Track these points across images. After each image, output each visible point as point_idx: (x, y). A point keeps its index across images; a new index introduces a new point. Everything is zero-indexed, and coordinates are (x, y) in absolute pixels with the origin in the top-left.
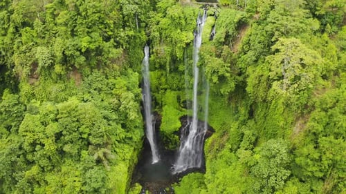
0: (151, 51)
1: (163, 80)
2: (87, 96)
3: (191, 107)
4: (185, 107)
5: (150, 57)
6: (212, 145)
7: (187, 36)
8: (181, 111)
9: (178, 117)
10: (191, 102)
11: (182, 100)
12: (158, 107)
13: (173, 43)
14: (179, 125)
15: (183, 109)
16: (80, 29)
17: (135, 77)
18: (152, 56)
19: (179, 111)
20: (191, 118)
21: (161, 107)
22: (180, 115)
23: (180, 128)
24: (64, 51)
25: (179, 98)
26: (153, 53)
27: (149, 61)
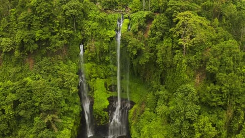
0: (85, 47)
1: (94, 70)
2: (38, 76)
3: (115, 90)
4: (111, 90)
5: (84, 51)
6: (135, 113)
7: (111, 33)
8: (108, 93)
9: (106, 98)
10: (116, 86)
11: (108, 85)
12: (90, 92)
13: (101, 39)
14: (107, 103)
15: (110, 92)
16: (35, 24)
17: (74, 66)
18: (86, 51)
19: (106, 94)
20: (116, 97)
21: (93, 92)
22: (108, 97)
23: (109, 106)
24: (23, 40)
25: (106, 85)
26: (86, 48)
27: (84, 55)
